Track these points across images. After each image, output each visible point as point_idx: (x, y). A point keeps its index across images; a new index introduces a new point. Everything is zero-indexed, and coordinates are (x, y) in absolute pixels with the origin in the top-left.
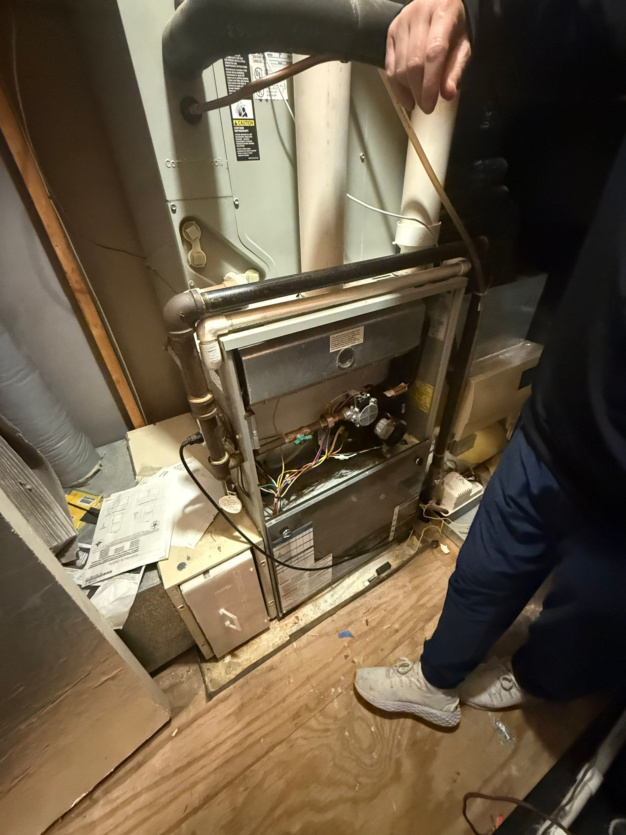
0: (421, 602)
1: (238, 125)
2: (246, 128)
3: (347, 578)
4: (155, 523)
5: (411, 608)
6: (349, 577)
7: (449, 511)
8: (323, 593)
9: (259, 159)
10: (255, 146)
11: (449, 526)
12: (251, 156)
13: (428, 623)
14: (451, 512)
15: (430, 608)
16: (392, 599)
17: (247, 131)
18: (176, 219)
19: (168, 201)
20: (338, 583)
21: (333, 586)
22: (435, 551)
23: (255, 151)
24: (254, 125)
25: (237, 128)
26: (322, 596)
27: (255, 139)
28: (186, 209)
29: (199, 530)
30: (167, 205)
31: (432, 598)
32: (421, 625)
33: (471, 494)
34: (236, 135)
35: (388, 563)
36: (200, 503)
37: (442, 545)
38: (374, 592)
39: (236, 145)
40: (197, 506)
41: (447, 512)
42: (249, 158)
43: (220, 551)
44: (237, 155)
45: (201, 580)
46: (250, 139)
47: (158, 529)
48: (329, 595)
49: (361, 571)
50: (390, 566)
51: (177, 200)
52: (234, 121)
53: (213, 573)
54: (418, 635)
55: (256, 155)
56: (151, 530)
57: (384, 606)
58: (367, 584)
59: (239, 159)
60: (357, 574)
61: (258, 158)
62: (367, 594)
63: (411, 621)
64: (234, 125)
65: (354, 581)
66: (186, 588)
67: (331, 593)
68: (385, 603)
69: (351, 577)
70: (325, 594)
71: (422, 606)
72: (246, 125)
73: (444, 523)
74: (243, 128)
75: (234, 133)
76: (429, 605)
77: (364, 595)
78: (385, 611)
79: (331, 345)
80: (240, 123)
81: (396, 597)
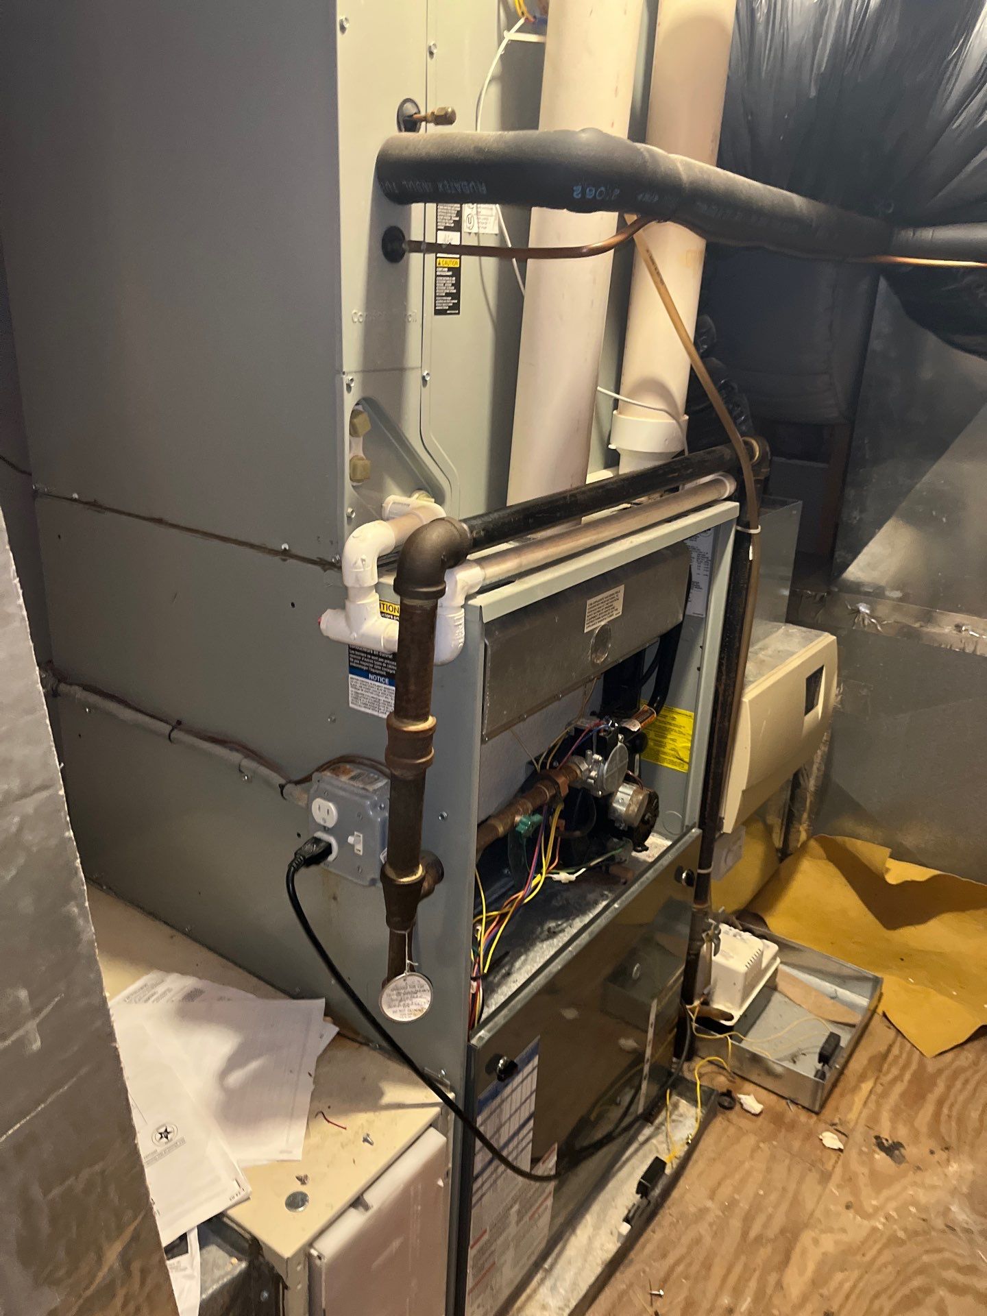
0: (753, 1234)
1: (441, 265)
2: (450, 269)
3: (570, 1235)
4: (162, 1130)
5: (738, 1253)
6: (574, 1230)
7: (733, 1012)
8: (528, 1291)
9: (459, 313)
10: (456, 296)
11: (743, 1045)
12: (450, 308)
13: (784, 1270)
14: (737, 1014)
15: (776, 1237)
16: (690, 1248)
17: (450, 273)
18: (350, 401)
19: (344, 373)
20: (554, 1255)
21: (546, 1266)
22: (732, 1115)
23: (456, 301)
24: (458, 266)
25: (441, 269)
26: (530, 1298)
27: (457, 285)
28: (364, 385)
29: (291, 1115)
30: (342, 379)
31: (770, 1217)
32: (772, 1279)
33: (764, 965)
34: (438, 278)
35: (657, 1158)
36: (260, 1055)
37: (741, 1096)
38: (643, 1247)
39: (435, 293)
40: (254, 1065)
41: (730, 1018)
42: (448, 312)
43: (371, 1144)
44: (435, 306)
45: (355, 1221)
46: (453, 285)
47: (183, 1141)
48: (544, 1291)
49: (596, 1208)
50: (664, 1164)
51: (355, 372)
52: (438, 260)
53: (376, 1198)
54: (776, 1301)
55: (456, 308)
56: (159, 1150)
57: (680, 1269)
58: (625, 1228)
59: (438, 312)
60: (589, 1219)
61: (457, 312)
62: (632, 1255)
63: (750, 1279)
64: (438, 265)
65: (589, 1238)
66: (329, 1247)
67: (548, 1283)
68: (677, 1263)
69: (579, 1231)
70: (535, 1291)
71: (759, 1239)
72: (450, 266)
73: (732, 1044)
74: (446, 269)
75: (436, 276)
76: (771, 1233)
77: (626, 1262)
78: (686, 1278)
79: (586, 618)
80: (444, 262)
81: (698, 1241)
